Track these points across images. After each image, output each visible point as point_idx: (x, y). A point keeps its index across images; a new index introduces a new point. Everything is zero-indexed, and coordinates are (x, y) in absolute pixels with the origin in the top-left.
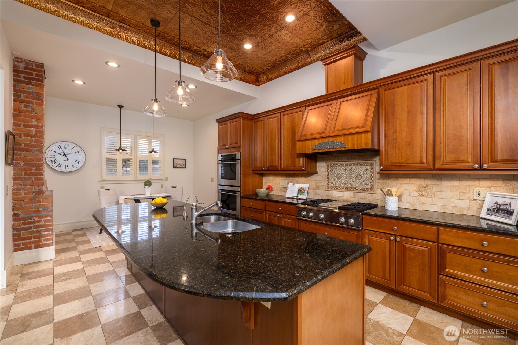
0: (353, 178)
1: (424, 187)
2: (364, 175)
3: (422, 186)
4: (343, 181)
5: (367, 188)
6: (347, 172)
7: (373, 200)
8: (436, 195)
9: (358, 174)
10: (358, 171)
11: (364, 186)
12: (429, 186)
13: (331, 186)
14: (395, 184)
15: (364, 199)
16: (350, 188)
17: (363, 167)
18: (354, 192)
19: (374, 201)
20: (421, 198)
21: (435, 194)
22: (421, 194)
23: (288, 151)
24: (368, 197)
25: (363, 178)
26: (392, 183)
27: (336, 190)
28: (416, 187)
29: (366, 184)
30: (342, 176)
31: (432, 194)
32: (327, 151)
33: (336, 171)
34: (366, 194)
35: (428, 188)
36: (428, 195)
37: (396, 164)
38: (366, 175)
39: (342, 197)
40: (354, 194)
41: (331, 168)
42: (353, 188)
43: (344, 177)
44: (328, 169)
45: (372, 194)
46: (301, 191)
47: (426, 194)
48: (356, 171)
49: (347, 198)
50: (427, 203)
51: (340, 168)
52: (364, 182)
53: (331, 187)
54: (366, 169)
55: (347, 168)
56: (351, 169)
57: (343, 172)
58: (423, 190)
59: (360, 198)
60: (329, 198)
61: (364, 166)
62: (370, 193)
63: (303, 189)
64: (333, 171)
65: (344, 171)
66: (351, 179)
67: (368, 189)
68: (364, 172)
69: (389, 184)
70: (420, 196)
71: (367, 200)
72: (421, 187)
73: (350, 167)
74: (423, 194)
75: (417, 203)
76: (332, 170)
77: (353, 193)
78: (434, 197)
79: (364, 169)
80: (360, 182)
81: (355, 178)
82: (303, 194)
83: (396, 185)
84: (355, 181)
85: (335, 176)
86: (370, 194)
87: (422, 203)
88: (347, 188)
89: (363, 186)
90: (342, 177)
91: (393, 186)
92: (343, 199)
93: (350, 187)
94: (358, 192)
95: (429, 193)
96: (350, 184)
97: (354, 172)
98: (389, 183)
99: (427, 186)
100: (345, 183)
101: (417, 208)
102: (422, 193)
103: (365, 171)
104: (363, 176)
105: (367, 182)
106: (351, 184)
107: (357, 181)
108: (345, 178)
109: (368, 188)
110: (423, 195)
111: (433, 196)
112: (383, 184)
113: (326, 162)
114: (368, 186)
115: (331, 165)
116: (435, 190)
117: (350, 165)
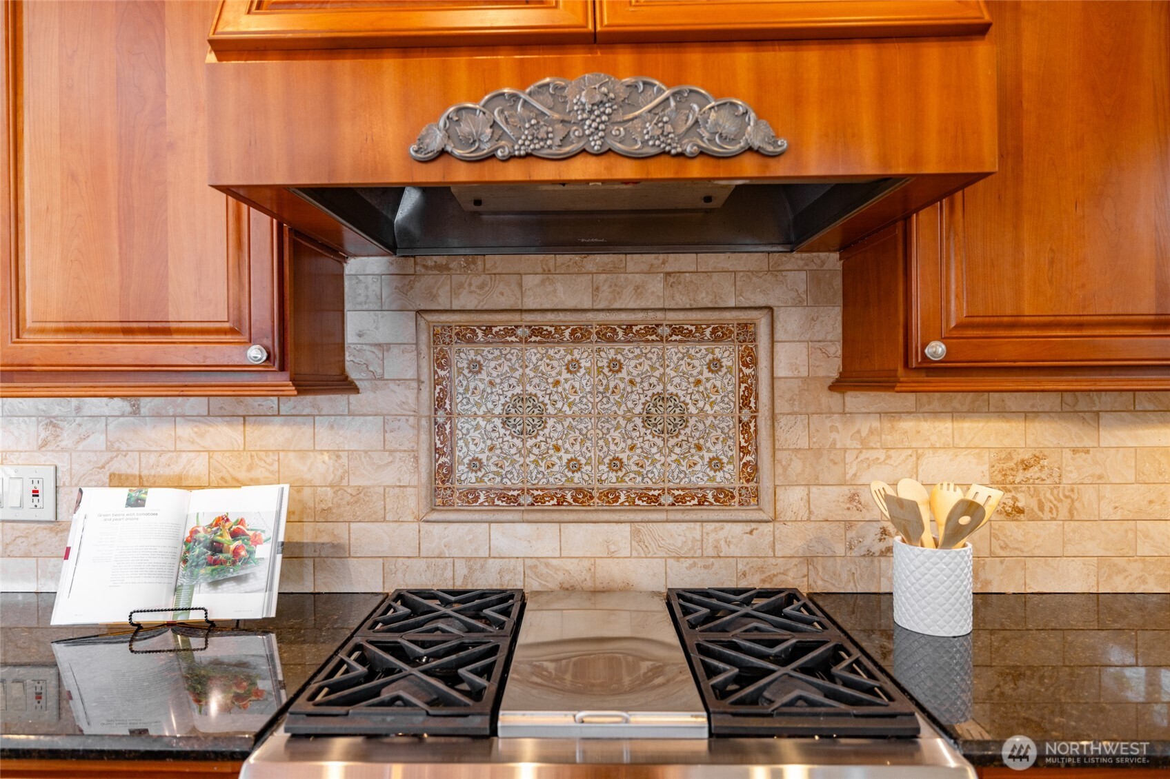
0: (630, 427)
1: (1022, 461)
2: (701, 404)
3: (1017, 458)
4: (557, 449)
5: (720, 490)
6: (582, 381)
7: (760, 562)
8: (1077, 504)
9: (660, 397)
10: (660, 380)
11: (700, 477)
12: (1045, 457)
13: (467, 485)
14: (881, 455)
15: (701, 563)
16: (611, 496)
17: (692, 352)
18: (639, 516)
19: (761, 569)
20: (1011, 526)
21: (1073, 501)
22: (1011, 503)
24: (728, 543)
25: (692, 421)
26: (865, 445)
27: (510, 516)
28: (986, 467)
29: (711, 460)
30: (551, 410)
31: (1060, 501)
33: (505, 377)
34: (709, 527)
35: (1043, 467)
36: (1041, 508)
38: (712, 404)
39: (554, 562)
40: (635, 534)
41: (462, 356)
42: (629, 490)
43: (566, 417)
44: (441, 361)
45: (748, 527)
46: (216, 548)
47: (1034, 504)
48: (645, 377)
49: (586, 563)
50: (1037, 552)
51: (533, 354)
52: (699, 448)
53: (471, 495)
54: (715, 366)
55: (583, 355)
56: (616, 366)
57: (557, 383)
58: (1018, 480)
59: (678, 558)
60: (449, 574)
61: (702, 341)
62: (743, 515)
63: (235, 535)
64: (483, 375)
65: (565, 375)
66: (616, 434)
67: (724, 496)
68: (698, 382)
69: (850, 457)
70: (1008, 514)
71: (718, 563)
72: (1012, 464)
73: (605, 346)
74: (1020, 504)
75: (992, 555)
76: (475, 368)
77: (627, 527)
78: (1067, 515)
79: (696, 363)
80: (677, 450)
81: (638, 421)
82: (239, 579)
83: (889, 457)
84: (638, 442)
85: (498, 410)
86: (738, 529)
87: (1018, 553)
88: (583, 496)
89: (694, 473)
90: (551, 422)
91: (869, 466)
92: (560, 577)
93: (607, 485)
94: (662, 516)
95: (1048, 495)
96: (604, 468)
97: (632, 382)
98: (845, 450)
99: (1037, 459)
100: (573, 465)
101: (988, 582)
102: (1015, 499)
103: (706, 374)
104: (693, 410)
105: (719, 446)
106: (616, 464)
107: (651, 442)
108: (571, 427)
109: (725, 485)
110: (1021, 511)
111: (1064, 513)
112: (818, 453)
113: (419, 312)
114: (728, 476)
115: (466, 336)
116: (1071, 476)
117: (607, 335)
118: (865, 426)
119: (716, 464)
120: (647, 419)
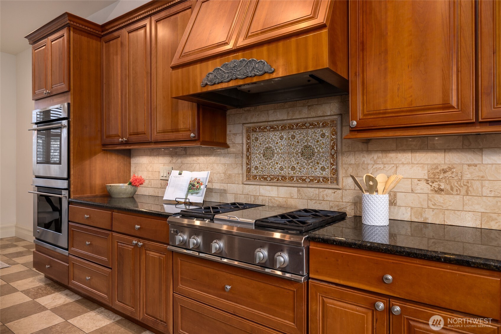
0: (297, 156)
1: (443, 170)
2: (318, 149)
3: (440, 168)
4: (277, 163)
5: (324, 178)
6: (284, 142)
7: (337, 203)
8: (470, 189)
9: (306, 147)
10: (306, 141)
11: (318, 173)
12: (454, 168)
13: (254, 174)
14: (382, 166)
15: (318, 202)
16: (291, 178)
17: (316, 131)
18: (299, 185)
19: (338, 206)
20: (437, 196)
21: (468, 187)
22: (437, 186)
23: (164, 97)
24: (327, 196)
25: (316, 154)
26: (376, 163)
27: (264, 184)
28: (426, 172)
29: (322, 167)
30: (276, 152)
31: (462, 187)
32: (231, 86)
33: (264, 142)
34: (321, 190)
35: (453, 172)
36: (452, 189)
37: (385, 113)
38: (322, 148)
39: (276, 198)
40: (298, 191)
41: (253, 136)
42: (297, 177)
43: (280, 153)
44: (248, 138)
45: (333, 191)
46: (193, 185)
47: (448, 187)
48: (302, 140)
49: (285, 199)
50: (450, 208)
51: (271, 134)
52: (318, 163)
53: (255, 177)
54: (323, 135)
55: (284, 134)
56: (293, 137)
57: (277, 143)
58: (441, 177)
59: (311, 200)
60: (250, 200)
61: (319, 127)
62: (331, 186)
63: (198, 183)
64: (258, 142)
65: (280, 140)
66: (293, 159)
67: (326, 180)
68: (318, 141)
69: (370, 167)
70: (436, 191)
71: (323, 202)
72: (438, 171)
73: (290, 131)
74: (442, 187)
75: (428, 207)
76: (257, 139)
77: (296, 189)
78: (465, 193)
79: (317, 135)
80: (311, 164)
81: (300, 155)
82: (197, 193)
83: (385, 167)
84: (300, 161)
85: (262, 152)
86: (330, 191)
87: (441, 208)
88: (284, 178)
89: (316, 172)
90: (276, 155)
91: (377, 171)
92: (278, 203)
93: (290, 175)
94: (305, 185)
95: (456, 184)
96: (290, 169)
97: (298, 142)
98: (368, 164)
99: (450, 169)
100: (281, 169)
101: (426, 219)
102: (439, 185)
103: (320, 138)
104: (316, 151)
105: (324, 163)
106: (293, 168)
107: (303, 161)
108: (281, 157)
109: (326, 176)
110: (442, 190)
111: (463, 191)
112: (358, 165)
113: (243, 124)
114: (327, 173)
115: (254, 130)
116: (467, 176)
117: (291, 127)
118: (375, 156)
119: (323, 169)
120: (302, 154)
